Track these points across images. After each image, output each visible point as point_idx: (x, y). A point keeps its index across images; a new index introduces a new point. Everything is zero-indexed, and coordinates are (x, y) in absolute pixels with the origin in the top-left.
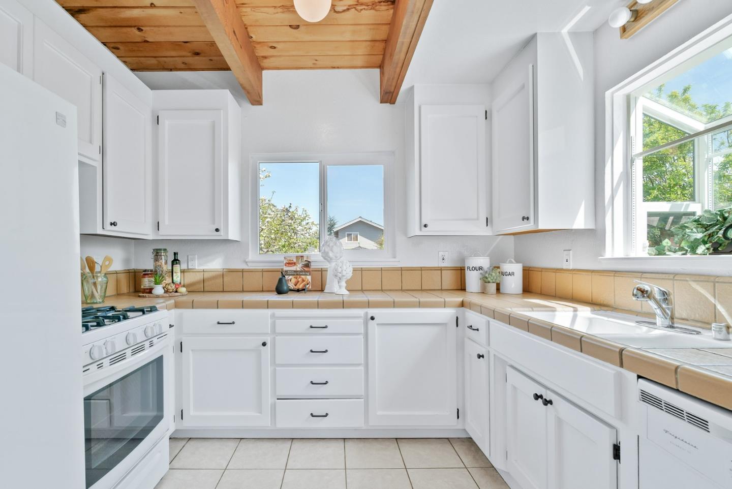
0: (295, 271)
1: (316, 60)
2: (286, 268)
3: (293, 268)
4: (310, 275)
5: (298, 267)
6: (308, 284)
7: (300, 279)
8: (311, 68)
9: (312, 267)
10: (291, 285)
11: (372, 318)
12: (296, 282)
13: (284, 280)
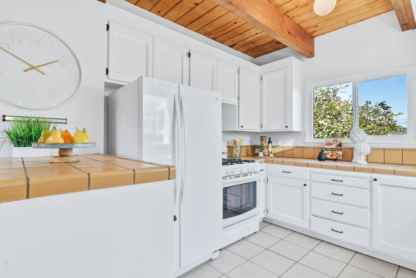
0: (331, 149)
1: (347, 22)
2: (326, 147)
3: (331, 147)
4: (341, 151)
5: (334, 146)
6: (339, 156)
7: (334, 153)
8: (345, 26)
9: (343, 146)
10: (328, 156)
11: (375, 180)
12: (331, 155)
13: (323, 154)
